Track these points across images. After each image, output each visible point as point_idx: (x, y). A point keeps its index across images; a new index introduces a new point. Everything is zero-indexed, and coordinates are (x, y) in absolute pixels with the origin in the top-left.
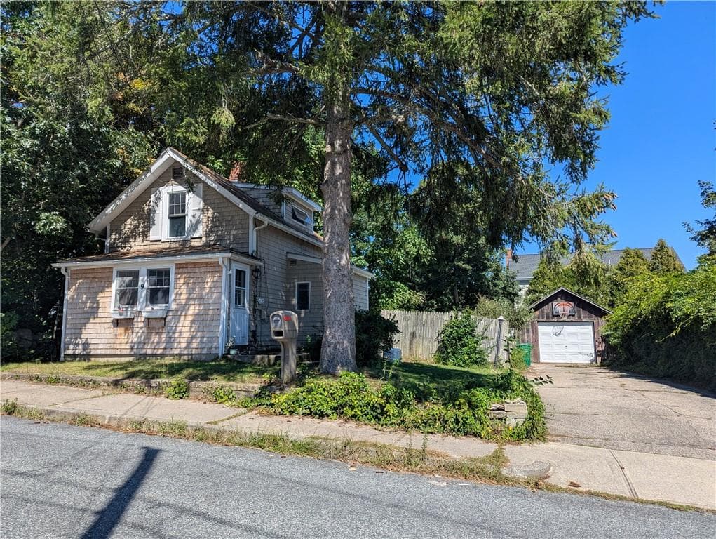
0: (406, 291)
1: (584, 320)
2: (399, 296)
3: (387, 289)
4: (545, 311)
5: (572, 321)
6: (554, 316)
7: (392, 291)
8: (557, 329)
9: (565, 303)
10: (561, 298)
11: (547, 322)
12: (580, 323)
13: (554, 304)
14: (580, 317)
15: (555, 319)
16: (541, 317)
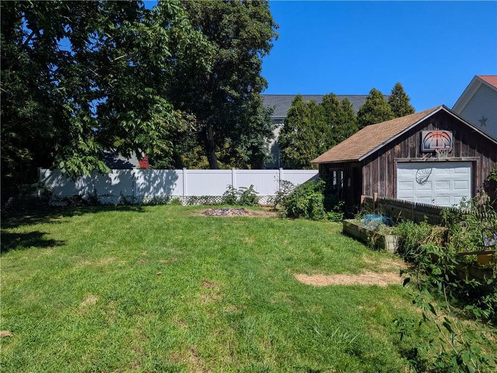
0: (169, 111)
1: (463, 159)
2: (157, 118)
3: (137, 101)
4: (410, 145)
5: (447, 161)
6: (421, 152)
7: (147, 108)
8: (422, 173)
9: (440, 132)
10: (434, 125)
11: (410, 164)
12: (458, 163)
13: (424, 133)
14: (457, 155)
15: (424, 158)
16: (402, 155)
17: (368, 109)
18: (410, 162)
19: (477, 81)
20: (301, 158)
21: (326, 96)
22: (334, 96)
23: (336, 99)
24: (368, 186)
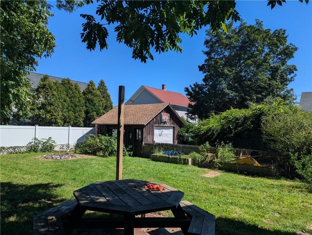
4: (158, 119)
6: (161, 122)
8: (160, 131)
9: (166, 114)
10: (165, 111)
12: (170, 127)
13: (162, 114)
14: (170, 124)
15: (162, 125)
16: (156, 123)
17: (89, 92)
18: (158, 126)
19: (142, 87)
20: (52, 118)
21: (64, 79)
22: (70, 80)
23: (71, 82)
24: (145, 137)
